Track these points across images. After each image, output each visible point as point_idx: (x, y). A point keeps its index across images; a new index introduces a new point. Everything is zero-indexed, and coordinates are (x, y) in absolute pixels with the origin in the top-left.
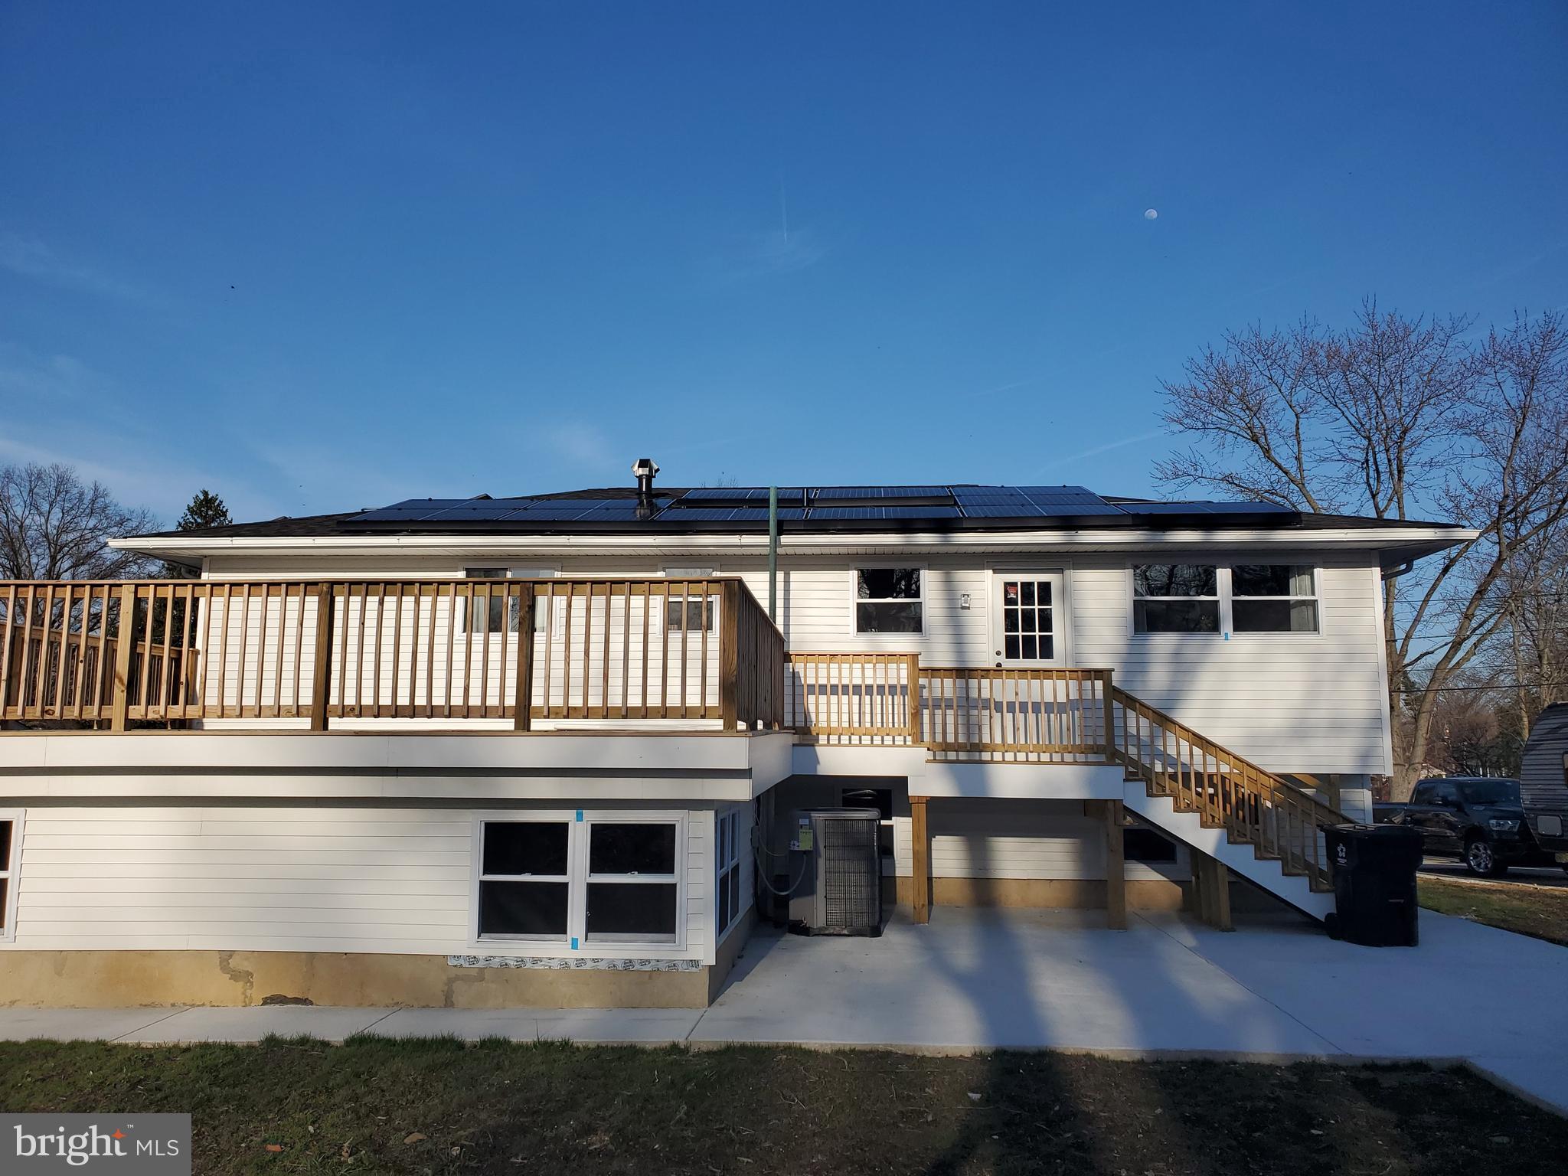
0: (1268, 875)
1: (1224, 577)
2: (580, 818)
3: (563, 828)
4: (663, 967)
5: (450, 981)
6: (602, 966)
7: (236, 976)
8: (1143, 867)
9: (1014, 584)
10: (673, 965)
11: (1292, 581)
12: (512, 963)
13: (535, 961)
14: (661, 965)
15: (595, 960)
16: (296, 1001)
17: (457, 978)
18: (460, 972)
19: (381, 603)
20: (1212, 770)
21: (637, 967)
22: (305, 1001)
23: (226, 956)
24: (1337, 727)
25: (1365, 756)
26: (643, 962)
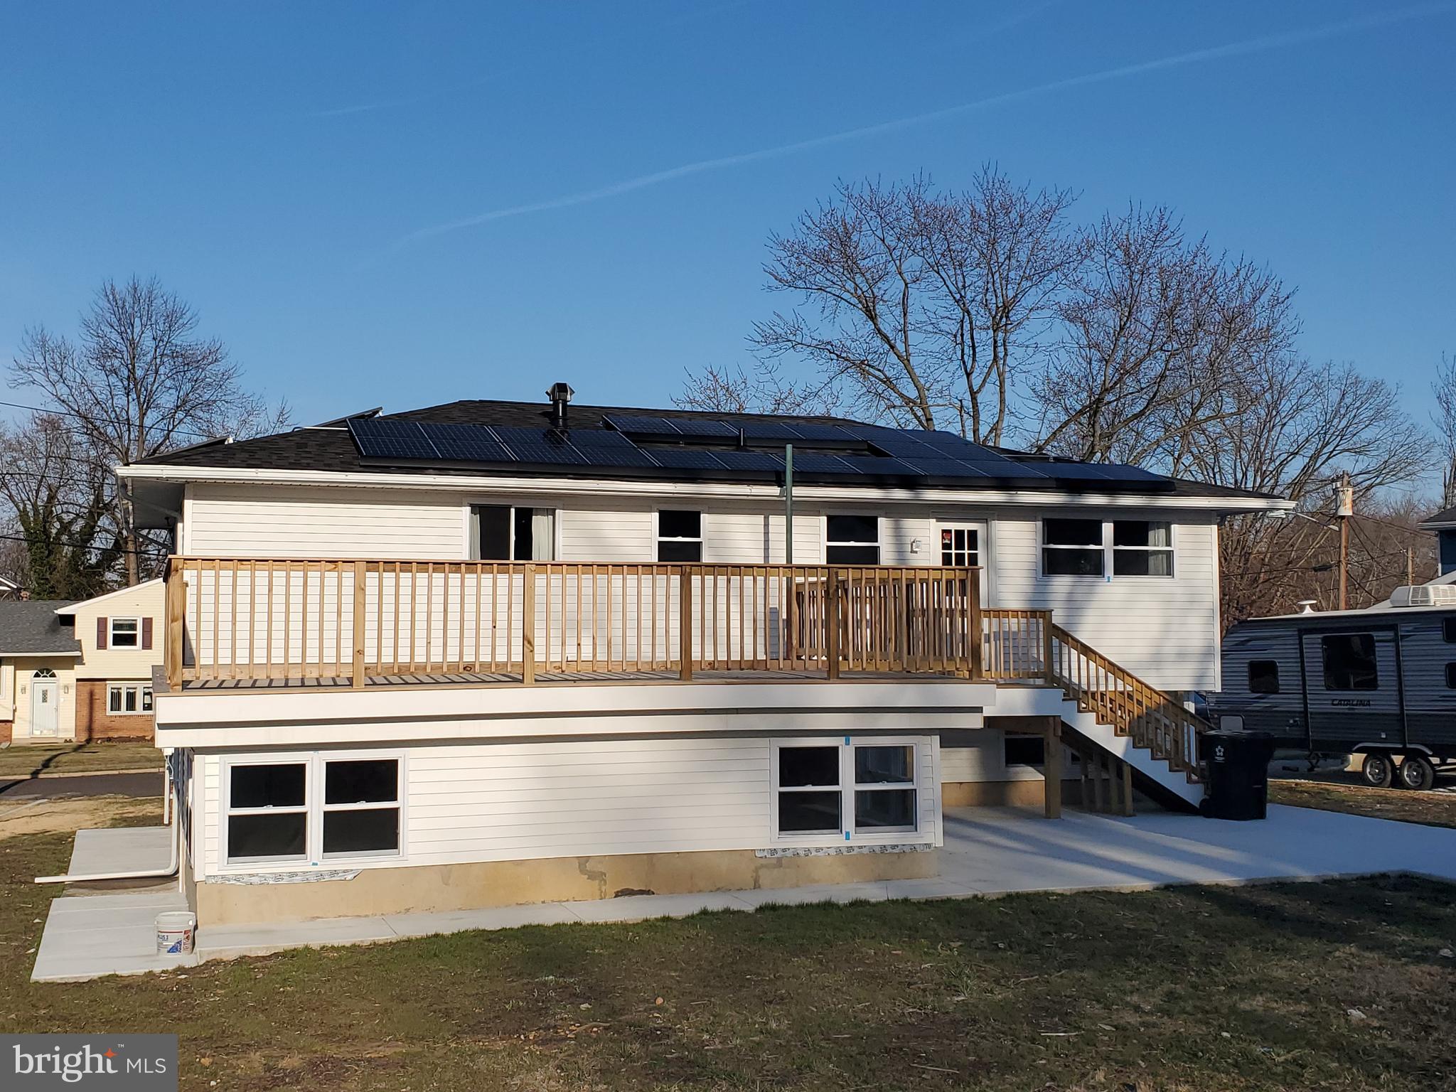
0: (1159, 772)
1: (1108, 529)
2: (847, 743)
3: (835, 750)
4: (907, 849)
5: (756, 870)
6: (865, 851)
7: (592, 876)
8: (1030, 769)
9: (949, 531)
10: (913, 848)
11: (1151, 534)
12: (802, 853)
13: (818, 850)
14: (905, 849)
15: (860, 847)
16: (641, 892)
17: (762, 866)
18: (763, 861)
19: (729, 581)
20: (1120, 688)
21: (890, 850)
22: (648, 892)
23: (583, 861)
24: (1182, 656)
25: (1200, 678)
26: (894, 847)
